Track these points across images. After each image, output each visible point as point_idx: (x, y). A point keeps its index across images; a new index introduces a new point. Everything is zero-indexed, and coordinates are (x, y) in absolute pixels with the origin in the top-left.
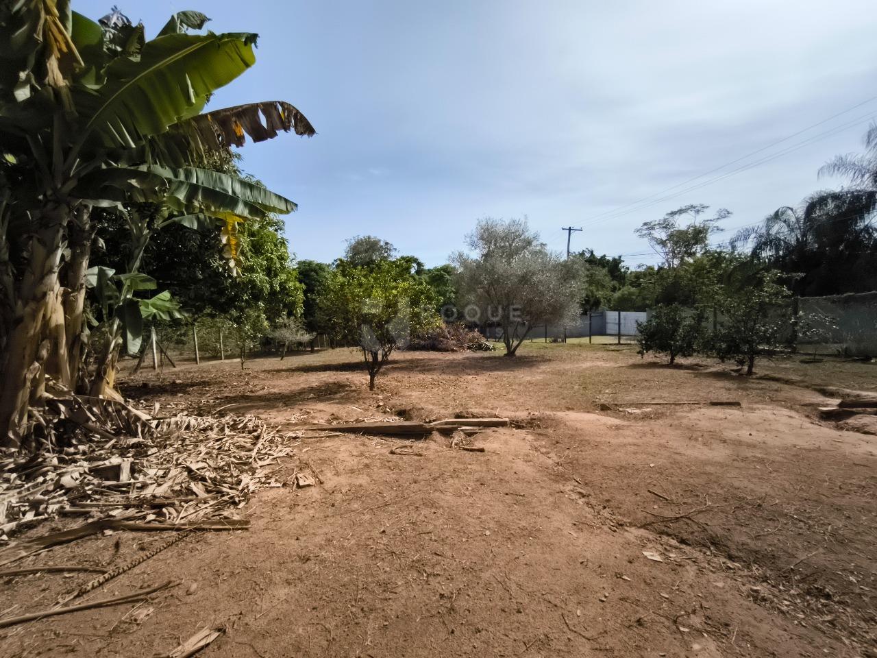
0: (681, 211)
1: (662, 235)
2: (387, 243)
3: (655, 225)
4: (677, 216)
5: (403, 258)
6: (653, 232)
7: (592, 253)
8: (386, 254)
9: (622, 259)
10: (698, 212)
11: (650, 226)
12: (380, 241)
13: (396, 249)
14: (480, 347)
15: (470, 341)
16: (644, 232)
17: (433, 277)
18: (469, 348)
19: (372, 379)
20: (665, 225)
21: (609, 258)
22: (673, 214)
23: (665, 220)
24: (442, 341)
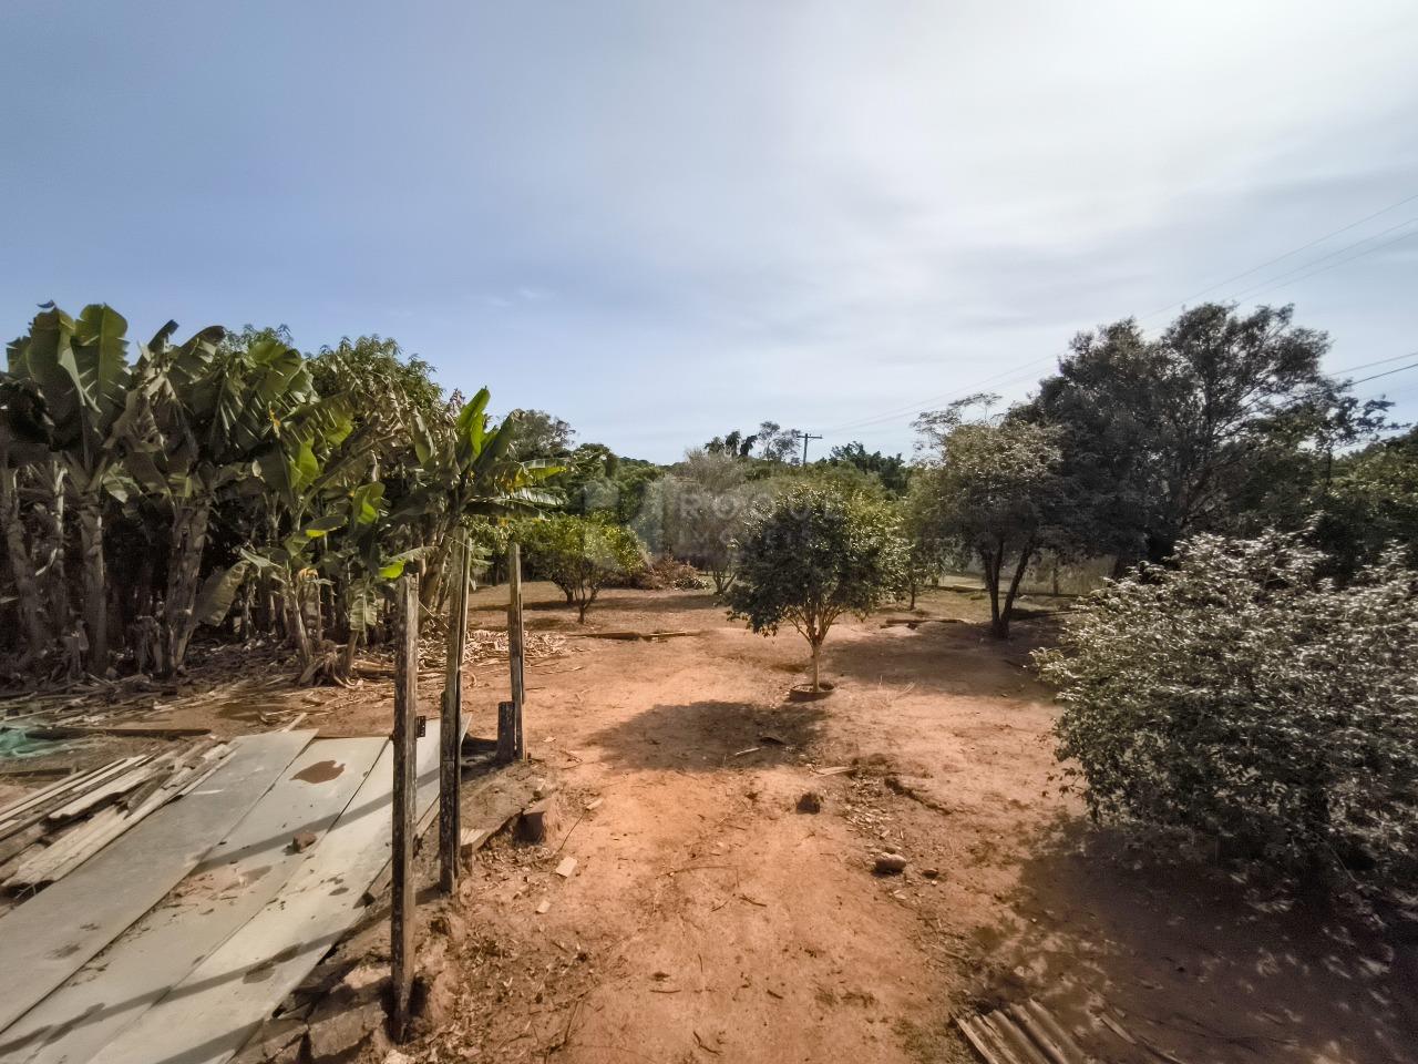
0: (969, 401)
1: (943, 429)
2: (560, 422)
3: (936, 418)
4: (962, 408)
5: (585, 447)
6: (934, 426)
7: (861, 447)
8: (558, 440)
9: (902, 458)
10: (989, 403)
11: (931, 420)
12: (548, 417)
13: (574, 431)
14: (691, 585)
15: (680, 576)
16: (924, 426)
17: (633, 485)
18: (678, 585)
19: (582, 615)
20: (949, 419)
21: (884, 455)
22: (958, 404)
23: (949, 412)
24: (644, 577)
